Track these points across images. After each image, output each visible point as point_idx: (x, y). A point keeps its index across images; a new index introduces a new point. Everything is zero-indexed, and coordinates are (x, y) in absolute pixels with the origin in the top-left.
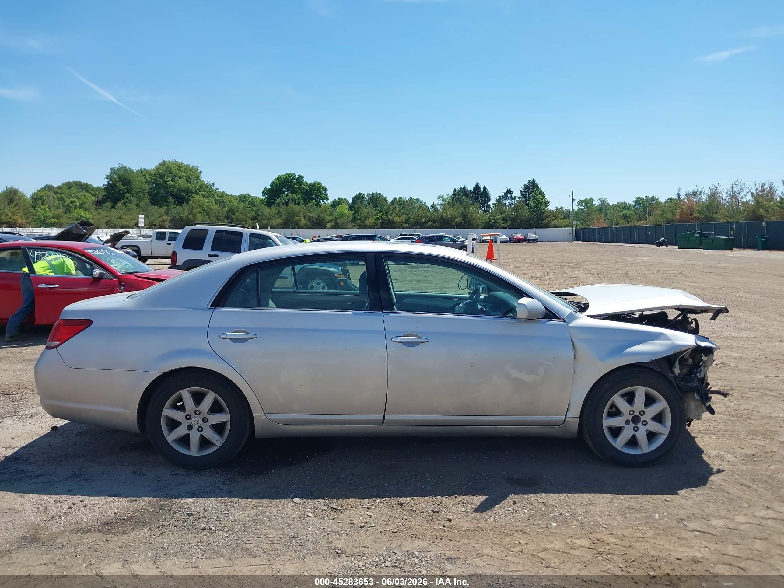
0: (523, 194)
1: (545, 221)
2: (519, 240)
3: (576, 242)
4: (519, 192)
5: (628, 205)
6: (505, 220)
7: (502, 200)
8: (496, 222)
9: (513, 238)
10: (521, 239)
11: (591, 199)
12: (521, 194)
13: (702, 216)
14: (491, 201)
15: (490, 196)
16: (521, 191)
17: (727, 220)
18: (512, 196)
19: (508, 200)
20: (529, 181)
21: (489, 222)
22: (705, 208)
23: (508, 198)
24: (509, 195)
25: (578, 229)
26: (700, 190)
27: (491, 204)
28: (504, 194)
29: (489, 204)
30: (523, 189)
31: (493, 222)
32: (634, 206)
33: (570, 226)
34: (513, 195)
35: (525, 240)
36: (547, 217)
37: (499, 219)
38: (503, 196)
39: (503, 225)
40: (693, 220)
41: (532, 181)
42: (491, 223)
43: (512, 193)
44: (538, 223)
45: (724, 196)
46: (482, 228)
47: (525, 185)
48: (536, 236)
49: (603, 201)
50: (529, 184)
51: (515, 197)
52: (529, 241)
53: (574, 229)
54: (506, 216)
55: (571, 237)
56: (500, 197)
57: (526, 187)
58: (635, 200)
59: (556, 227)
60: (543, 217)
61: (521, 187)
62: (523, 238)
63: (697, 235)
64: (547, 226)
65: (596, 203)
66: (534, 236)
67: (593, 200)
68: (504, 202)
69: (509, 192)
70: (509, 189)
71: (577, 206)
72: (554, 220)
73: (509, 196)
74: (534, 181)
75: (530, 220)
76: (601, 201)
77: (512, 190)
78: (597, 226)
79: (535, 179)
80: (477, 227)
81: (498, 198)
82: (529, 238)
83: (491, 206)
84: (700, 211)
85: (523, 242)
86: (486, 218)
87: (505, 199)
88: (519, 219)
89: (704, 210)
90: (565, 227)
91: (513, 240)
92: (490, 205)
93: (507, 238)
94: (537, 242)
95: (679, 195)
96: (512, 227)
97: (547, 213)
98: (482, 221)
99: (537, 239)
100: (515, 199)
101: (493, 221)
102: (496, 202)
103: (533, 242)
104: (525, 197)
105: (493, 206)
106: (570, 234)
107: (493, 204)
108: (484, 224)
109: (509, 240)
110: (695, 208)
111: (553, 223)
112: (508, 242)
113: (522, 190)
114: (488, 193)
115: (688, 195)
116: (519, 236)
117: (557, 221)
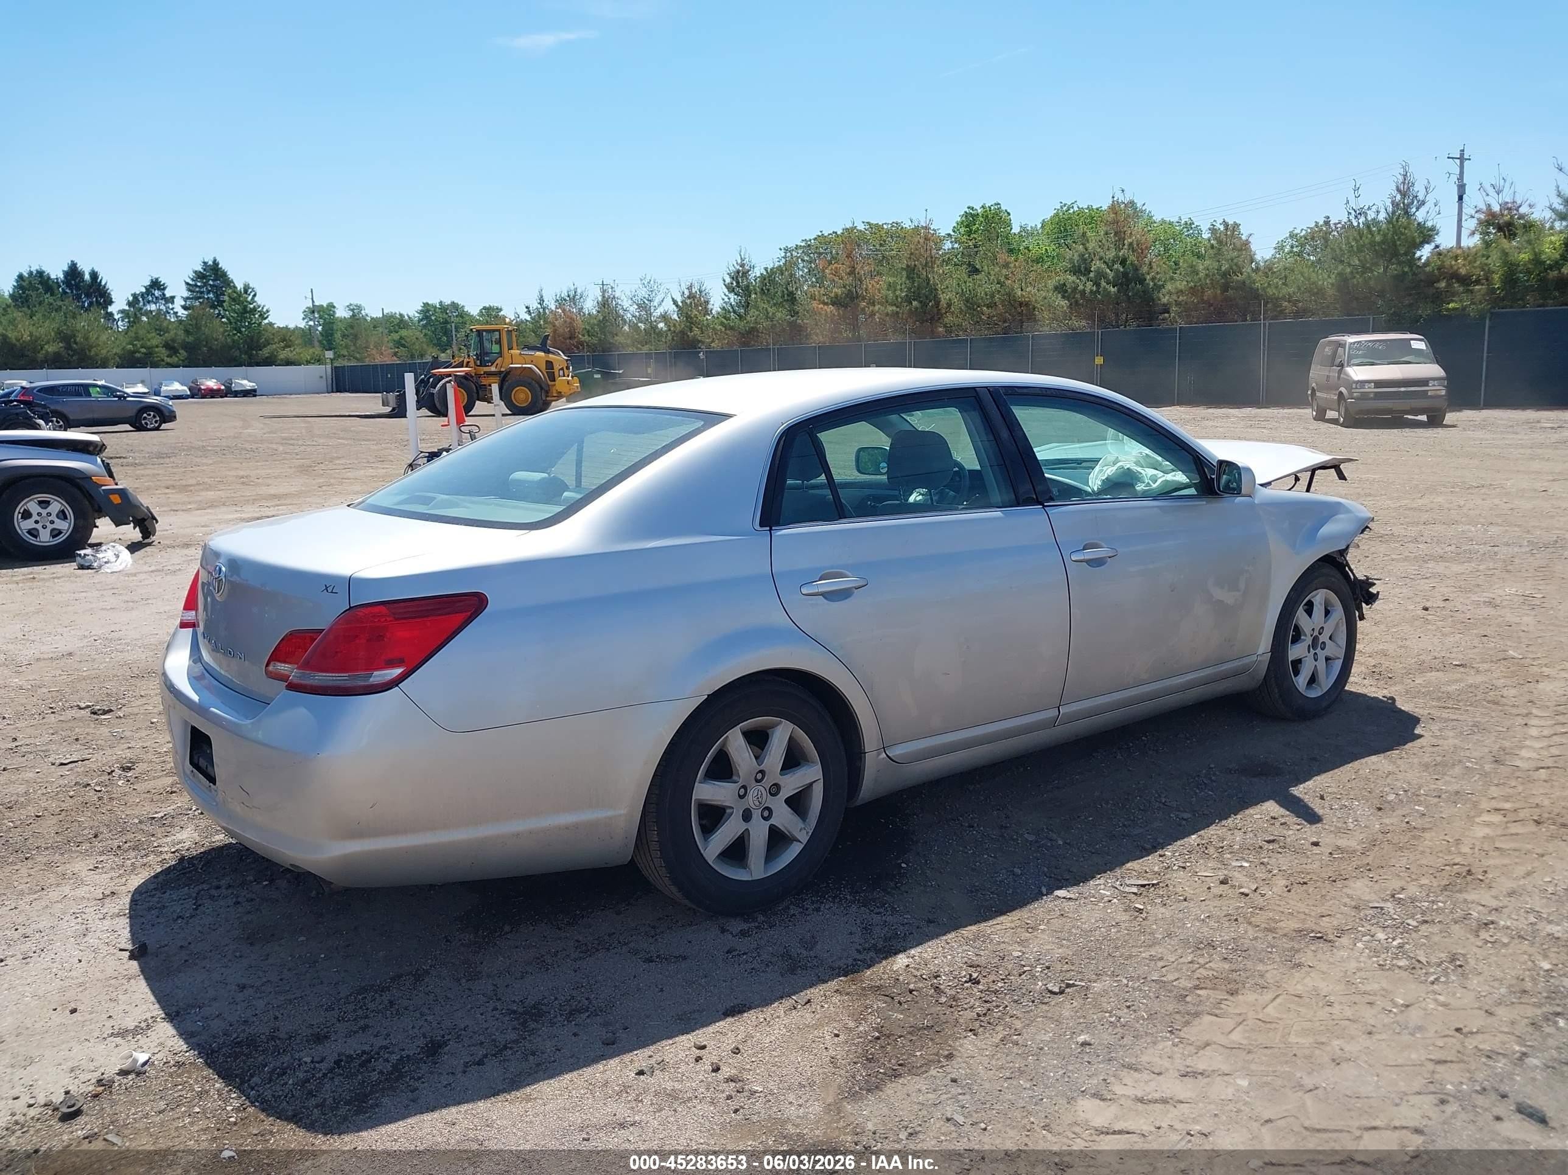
0: (194, 292)
1: (265, 352)
2: (212, 394)
3: (334, 395)
4: (184, 287)
5: (406, 317)
6: (171, 348)
7: (141, 304)
8: (150, 354)
9: (200, 389)
10: (219, 390)
11: (331, 306)
12: (189, 290)
13: (595, 341)
14: (113, 305)
15: (109, 294)
16: (187, 284)
17: (637, 348)
18: (164, 294)
19: (155, 303)
20: (205, 263)
21: (135, 352)
22: (598, 325)
23: (157, 298)
24: (157, 293)
25: (336, 367)
26: (579, 291)
27: (115, 313)
28: (144, 290)
29: (109, 310)
30: (192, 280)
31: (145, 354)
32: (420, 321)
33: (319, 361)
34: (168, 293)
35: (228, 392)
36: (268, 343)
37: (157, 347)
38: (142, 295)
39: (169, 360)
40: (578, 348)
41: (211, 263)
42: (138, 355)
43: (164, 289)
44: (250, 356)
45: (626, 303)
46: (117, 367)
47: (195, 272)
48: (252, 384)
49: (355, 310)
50: (205, 270)
51: (173, 298)
52: (236, 394)
53: (329, 367)
54: (173, 340)
55: (323, 384)
56: (135, 296)
57: (199, 276)
58: (420, 308)
59: (288, 363)
60: (258, 341)
61: (188, 275)
62: (223, 387)
63: (596, 376)
64: (269, 362)
65: (342, 313)
66: (248, 385)
67: (334, 307)
68: (148, 307)
69: (156, 284)
70: (157, 279)
71: (304, 319)
72: (284, 348)
73: (156, 295)
74: (216, 263)
75: (231, 348)
76: (352, 310)
77: (163, 280)
78: (378, 360)
79: (218, 259)
80: (104, 365)
81: (131, 299)
82: (234, 387)
83: (116, 317)
84: (588, 332)
85: (222, 397)
86: (124, 344)
87: (149, 302)
88: (205, 346)
89: (597, 329)
90: (308, 363)
91: (196, 393)
92: (111, 314)
93: (185, 388)
94: (255, 396)
95: (541, 301)
96: (191, 362)
97: (267, 335)
98: (114, 351)
99: (255, 391)
100: (173, 303)
101: (143, 350)
102: (127, 308)
103: (244, 396)
104: (200, 298)
105: (120, 315)
106: (321, 377)
107: (122, 311)
108: (120, 358)
109: (189, 393)
110: (579, 324)
111: (283, 355)
112: (187, 397)
113: (191, 282)
114: (104, 287)
115: (561, 302)
116: (212, 384)
117: (291, 352)
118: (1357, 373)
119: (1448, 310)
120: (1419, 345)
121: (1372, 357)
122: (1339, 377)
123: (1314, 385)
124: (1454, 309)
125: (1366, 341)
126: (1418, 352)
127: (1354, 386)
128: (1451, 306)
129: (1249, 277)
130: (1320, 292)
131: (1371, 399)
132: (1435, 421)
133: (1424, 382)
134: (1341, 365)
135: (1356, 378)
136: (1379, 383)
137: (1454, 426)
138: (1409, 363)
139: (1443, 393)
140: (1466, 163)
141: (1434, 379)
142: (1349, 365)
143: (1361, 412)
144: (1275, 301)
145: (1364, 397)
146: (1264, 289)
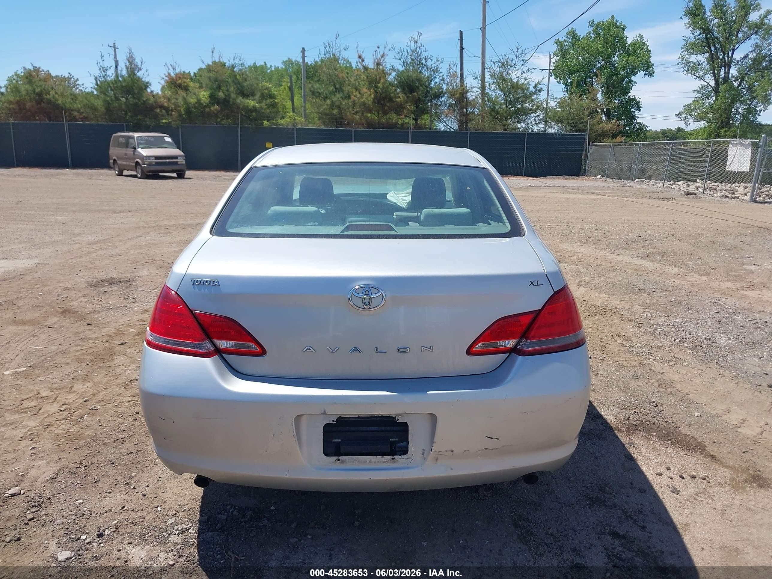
118: (144, 152)
119: (163, 123)
120: (168, 139)
121: (149, 144)
122: (134, 154)
123: (115, 158)
124: (166, 123)
125: (144, 136)
126: (168, 143)
127: (145, 158)
128: (164, 121)
129: (54, 97)
130: (94, 109)
131: (153, 165)
132: (181, 176)
133: (176, 157)
134: (135, 148)
135: (145, 154)
136: (157, 158)
137: (190, 178)
138: (166, 148)
139: (184, 163)
140: (117, 50)
141: (180, 156)
142: (138, 147)
143: (149, 172)
144: (71, 110)
145: (150, 164)
146: (64, 104)
